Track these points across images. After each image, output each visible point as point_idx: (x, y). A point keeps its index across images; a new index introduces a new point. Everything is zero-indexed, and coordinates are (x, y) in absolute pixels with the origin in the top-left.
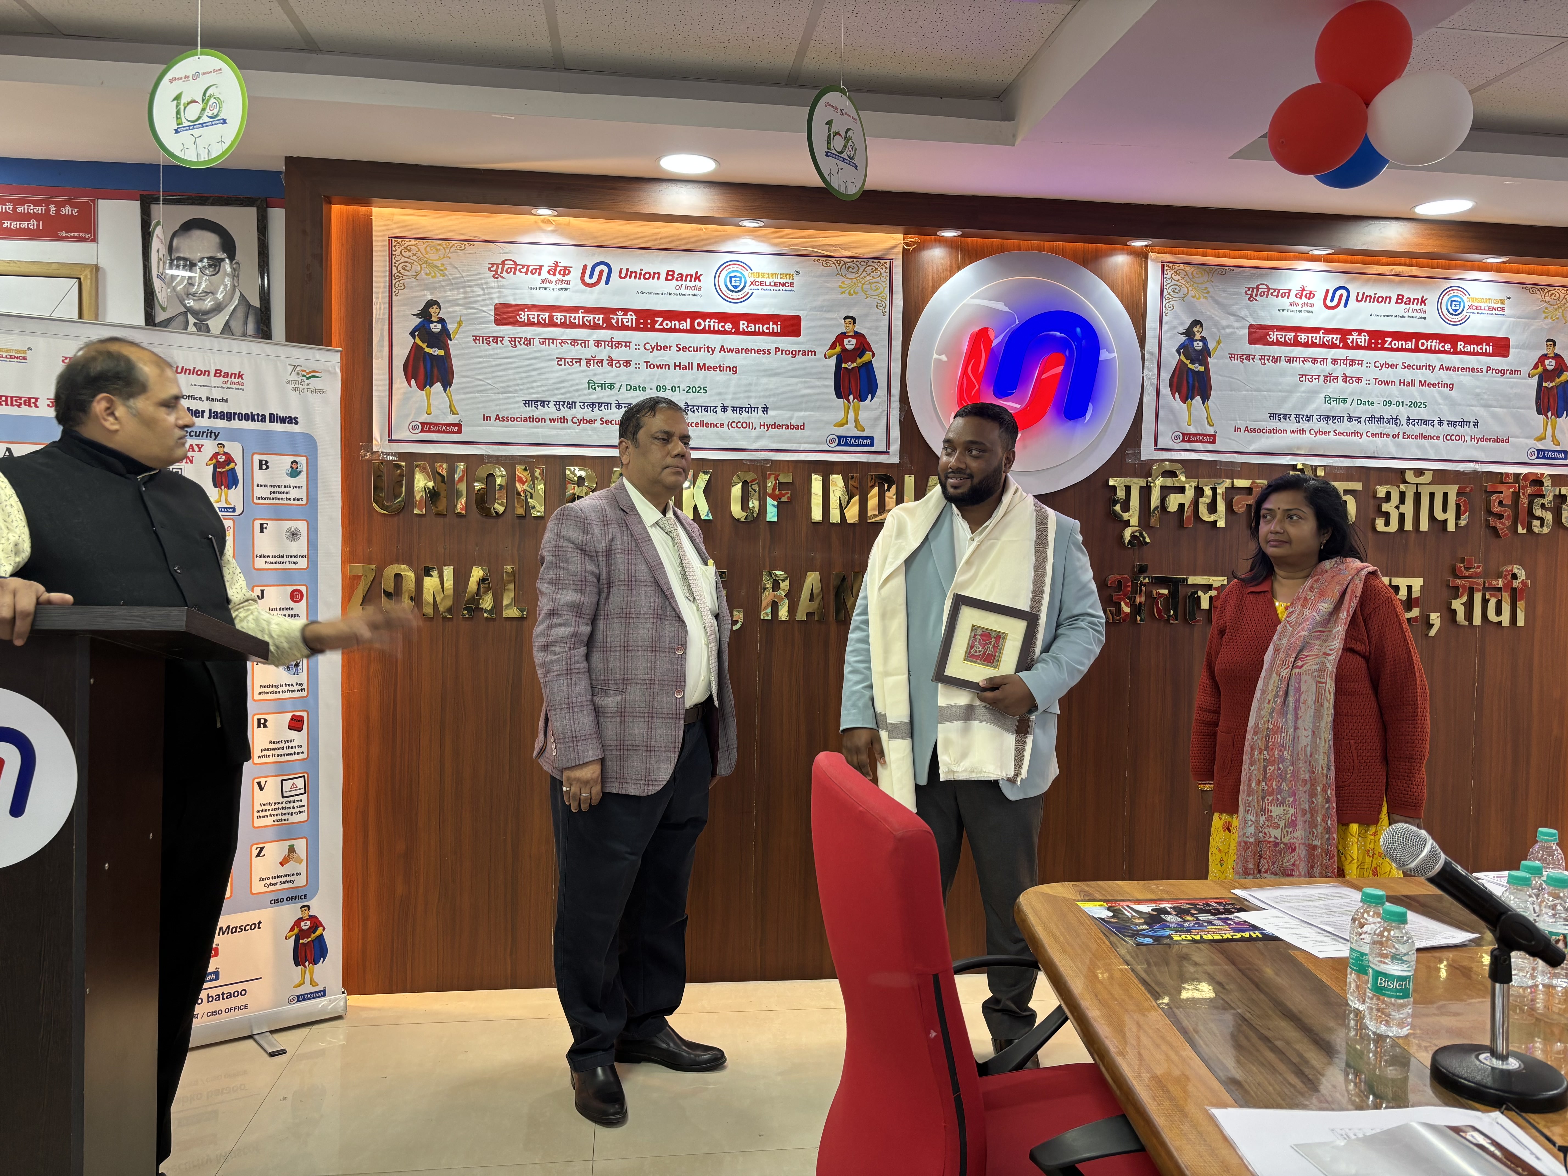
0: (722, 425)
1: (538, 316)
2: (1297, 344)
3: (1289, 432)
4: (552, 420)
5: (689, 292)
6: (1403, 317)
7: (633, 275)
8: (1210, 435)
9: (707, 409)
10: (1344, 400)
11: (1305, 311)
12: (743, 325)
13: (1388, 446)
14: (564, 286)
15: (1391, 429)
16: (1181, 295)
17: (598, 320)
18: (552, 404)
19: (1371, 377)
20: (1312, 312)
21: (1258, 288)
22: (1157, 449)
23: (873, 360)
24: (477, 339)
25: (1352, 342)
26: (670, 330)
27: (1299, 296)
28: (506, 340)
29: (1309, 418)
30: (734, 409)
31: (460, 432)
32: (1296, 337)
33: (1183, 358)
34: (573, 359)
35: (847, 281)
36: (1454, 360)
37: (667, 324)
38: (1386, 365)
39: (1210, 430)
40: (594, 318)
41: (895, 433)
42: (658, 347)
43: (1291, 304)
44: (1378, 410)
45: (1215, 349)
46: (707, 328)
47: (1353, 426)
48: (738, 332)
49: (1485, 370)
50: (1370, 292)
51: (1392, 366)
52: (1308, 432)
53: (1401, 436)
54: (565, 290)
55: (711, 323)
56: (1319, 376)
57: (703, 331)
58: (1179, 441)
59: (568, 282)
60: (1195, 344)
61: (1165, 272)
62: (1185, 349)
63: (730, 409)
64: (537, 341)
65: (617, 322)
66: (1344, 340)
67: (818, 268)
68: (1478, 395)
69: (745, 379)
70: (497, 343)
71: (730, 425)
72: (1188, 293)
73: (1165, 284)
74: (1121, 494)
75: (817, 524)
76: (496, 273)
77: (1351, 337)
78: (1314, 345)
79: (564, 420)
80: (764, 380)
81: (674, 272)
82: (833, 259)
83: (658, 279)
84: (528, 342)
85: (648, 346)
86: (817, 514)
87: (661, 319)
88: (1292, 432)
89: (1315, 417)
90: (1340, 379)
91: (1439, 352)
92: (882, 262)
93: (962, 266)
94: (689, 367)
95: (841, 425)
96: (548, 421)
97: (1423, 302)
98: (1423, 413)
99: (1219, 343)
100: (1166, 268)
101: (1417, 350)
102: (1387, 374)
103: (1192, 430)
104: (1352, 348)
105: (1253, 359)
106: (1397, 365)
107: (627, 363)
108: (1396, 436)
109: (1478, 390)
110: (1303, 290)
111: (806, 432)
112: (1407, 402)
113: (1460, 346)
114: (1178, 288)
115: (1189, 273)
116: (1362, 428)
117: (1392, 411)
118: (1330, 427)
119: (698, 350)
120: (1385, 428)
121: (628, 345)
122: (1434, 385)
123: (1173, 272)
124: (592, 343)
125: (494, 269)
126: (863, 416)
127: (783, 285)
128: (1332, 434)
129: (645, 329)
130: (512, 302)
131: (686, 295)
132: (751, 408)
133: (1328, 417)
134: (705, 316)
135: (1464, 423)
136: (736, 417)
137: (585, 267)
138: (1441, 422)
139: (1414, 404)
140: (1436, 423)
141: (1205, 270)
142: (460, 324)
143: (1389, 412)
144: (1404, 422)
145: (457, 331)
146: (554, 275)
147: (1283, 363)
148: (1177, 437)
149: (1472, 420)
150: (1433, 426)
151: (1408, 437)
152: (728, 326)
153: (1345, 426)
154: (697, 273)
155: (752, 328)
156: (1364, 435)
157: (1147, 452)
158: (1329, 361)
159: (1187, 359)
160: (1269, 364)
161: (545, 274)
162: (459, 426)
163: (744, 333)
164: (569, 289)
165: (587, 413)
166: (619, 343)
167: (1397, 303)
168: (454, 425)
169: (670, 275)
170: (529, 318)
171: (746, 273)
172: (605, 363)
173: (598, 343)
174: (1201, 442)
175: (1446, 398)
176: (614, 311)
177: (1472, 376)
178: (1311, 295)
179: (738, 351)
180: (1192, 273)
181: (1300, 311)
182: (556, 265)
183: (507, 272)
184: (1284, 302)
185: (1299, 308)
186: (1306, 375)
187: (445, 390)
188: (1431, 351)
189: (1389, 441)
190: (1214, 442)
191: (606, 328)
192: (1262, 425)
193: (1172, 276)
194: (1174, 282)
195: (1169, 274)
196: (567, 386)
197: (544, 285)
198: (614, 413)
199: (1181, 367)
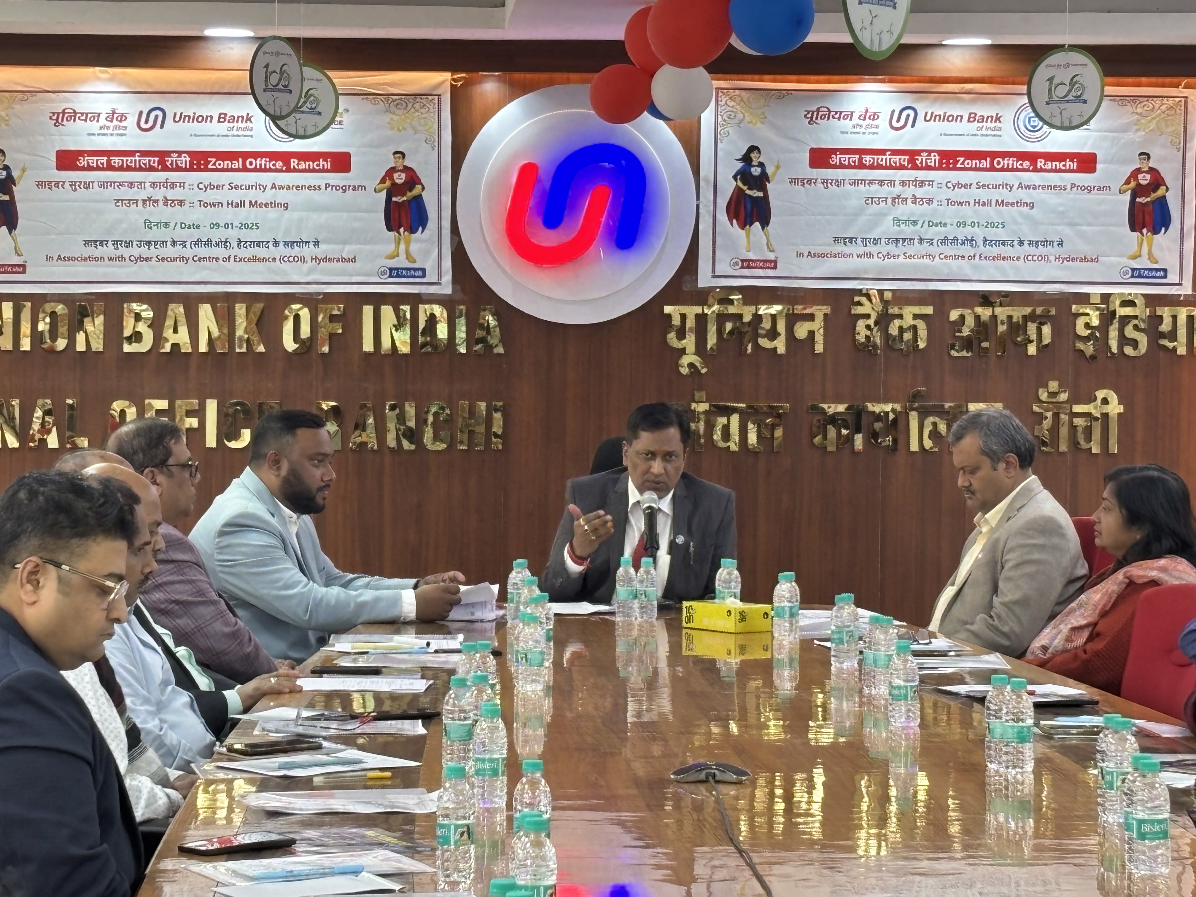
0: (274, 259)
1: (97, 160)
2: (861, 166)
3: (855, 256)
4: (110, 259)
5: (240, 133)
6: (976, 135)
7: (187, 119)
8: (770, 261)
9: (259, 244)
10: (915, 223)
11: (869, 133)
12: (294, 163)
13: (964, 268)
14: (121, 132)
15: (967, 251)
16: (736, 121)
17: (154, 162)
18: (110, 243)
19: (943, 197)
20: (877, 133)
21: (818, 110)
22: (714, 277)
23: (423, 194)
24: (39, 184)
25: (921, 163)
26: (223, 170)
27: (863, 117)
28: (67, 185)
29: (876, 241)
30: (286, 244)
31: (24, 272)
32: (860, 159)
33: (740, 184)
34: (130, 200)
35: (395, 118)
36: (1034, 178)
37: (220, 165)
38: (959, 185)
39: (771, 256)
40: (150, 161)
41: (447, 263)
42: (212, 186)
43: (854, 127)
44: (951, 232)
45: (774, 174)
46: (258, 167)
47: (925, 248)
48: (289, 170)
49: (1069, 187)
50: (939, 111)
51: (965, 186)
52: (875, 256)
53: (977, 257)
54: (122, 135)
55: (262, 162)
56: (887, 198)
57: (255, 170)
58: (737, 267)
59: (125, 128)
60: (753, 169)
61: (720, 99)
62: (744, 175)
63: (281, 244)
64: (96, 184)
65: (172, 164)
66: (912, 161)
67: (367, 105)
68: (1062, 213)
69: (296, 215)
70: (58, 187)
71: (283, 259)
72: (743, 119)
73: (720, 110)
74: (676, 321)
75: (369, 354)
76: (57, 121)
77: (920, 158)
78: (880, 167)
79: (122, 258)
80: (314, 216)
81: (226, 115)
82: (381, 97)
83: (211, 121)
84: (87, 186)
85: (201, 186)
86: (368, 346)
87: (214, 160)
88: (859, 256)
89: (883, 240)
90: (909, 201)
91: (1017, 170)
92: (430, 98)
93: (511, 100)
94: (242, 204)
95: (392, 257)
96: (106, 259)
97: (998, 119)
98: (1001, 234)
99: (778, 167)
100: (720, 94)
101: (992, 169)
102: (959, 194)
103: (751, 256)
104: (921, 168)
105: (814, 183)
106: (971, 185)
107: (181, 202)
108: (971, 258)
109: (1061, 209)
110: (867, 111)
111: (357, 265)
112: (983, 222)
113: (1040, 163)
114: (733, 115)
115: (745, 99)
116: (934, 250)
117: (968, 231)
118: (900, 249)
119: (249, 188)
120: (959, 249)
121: (182, 185)
122: (1012, 204)
123: (728, 98)
124: (148, 185)
125: (55, 117)
126: (414, 248)
128: (902, 256)
129: (199, 170)
130: (72, 148)
131: (238, 136)
132: (303, 242)
133: (897, 240)
134: (256, 155)
135: (1046, 243)
136: (288, 252)
137: (141, 113)
138: (1021, 243)
139: (992, 225)
140: (1016, 243)
141: (761, 95)
142: (24, 170)
143: (962, 233)
144: (980, 242)
145: (21, 177)
146: (112, 121)
147: (847, 186)
148: (736, 264)
149: (1056, 239)
150: (1013, 246)
151: (985, 258)
152: (279, 164)
153: (916, 248)
154: (248, 114)
155: (302, 166)
156: (937, 258)
157: (704, 280)
158: (897, 183)
159: (744, 184)
160: (833, 188)
161: (103, 121)
162: (24, 266)
163: (295, 170)
164: (125, 135)
165: (144, 251)
166: (173, 184)
167: (969, 121)
168: (19, 266)
169: (222, 118)
170: (88, 163)
172: (161, 203)
173: (153, 184)
174: (761, 268)
175: (1026, 217)
176: (168, 153)
177: (1056, 194)
178: (875, 116)
179: (289, 188)
180: (748, 99)
181: (864, 133)
182: (114, 113)
183: (67, 120)
184: (847, 124)
185: (863, 130)
186: (872, 198)
187: (10, 233)
188: (1008, 170)
189: (964, 263)
190: (775, 267)
191: (162, 170)
192: (826, 250)
193: (728, 102)
194: (728, 109)
195: (724, 100)
196: (125, 226)
197: (102, 132)
198: (169, 251)
199: (738, 193)
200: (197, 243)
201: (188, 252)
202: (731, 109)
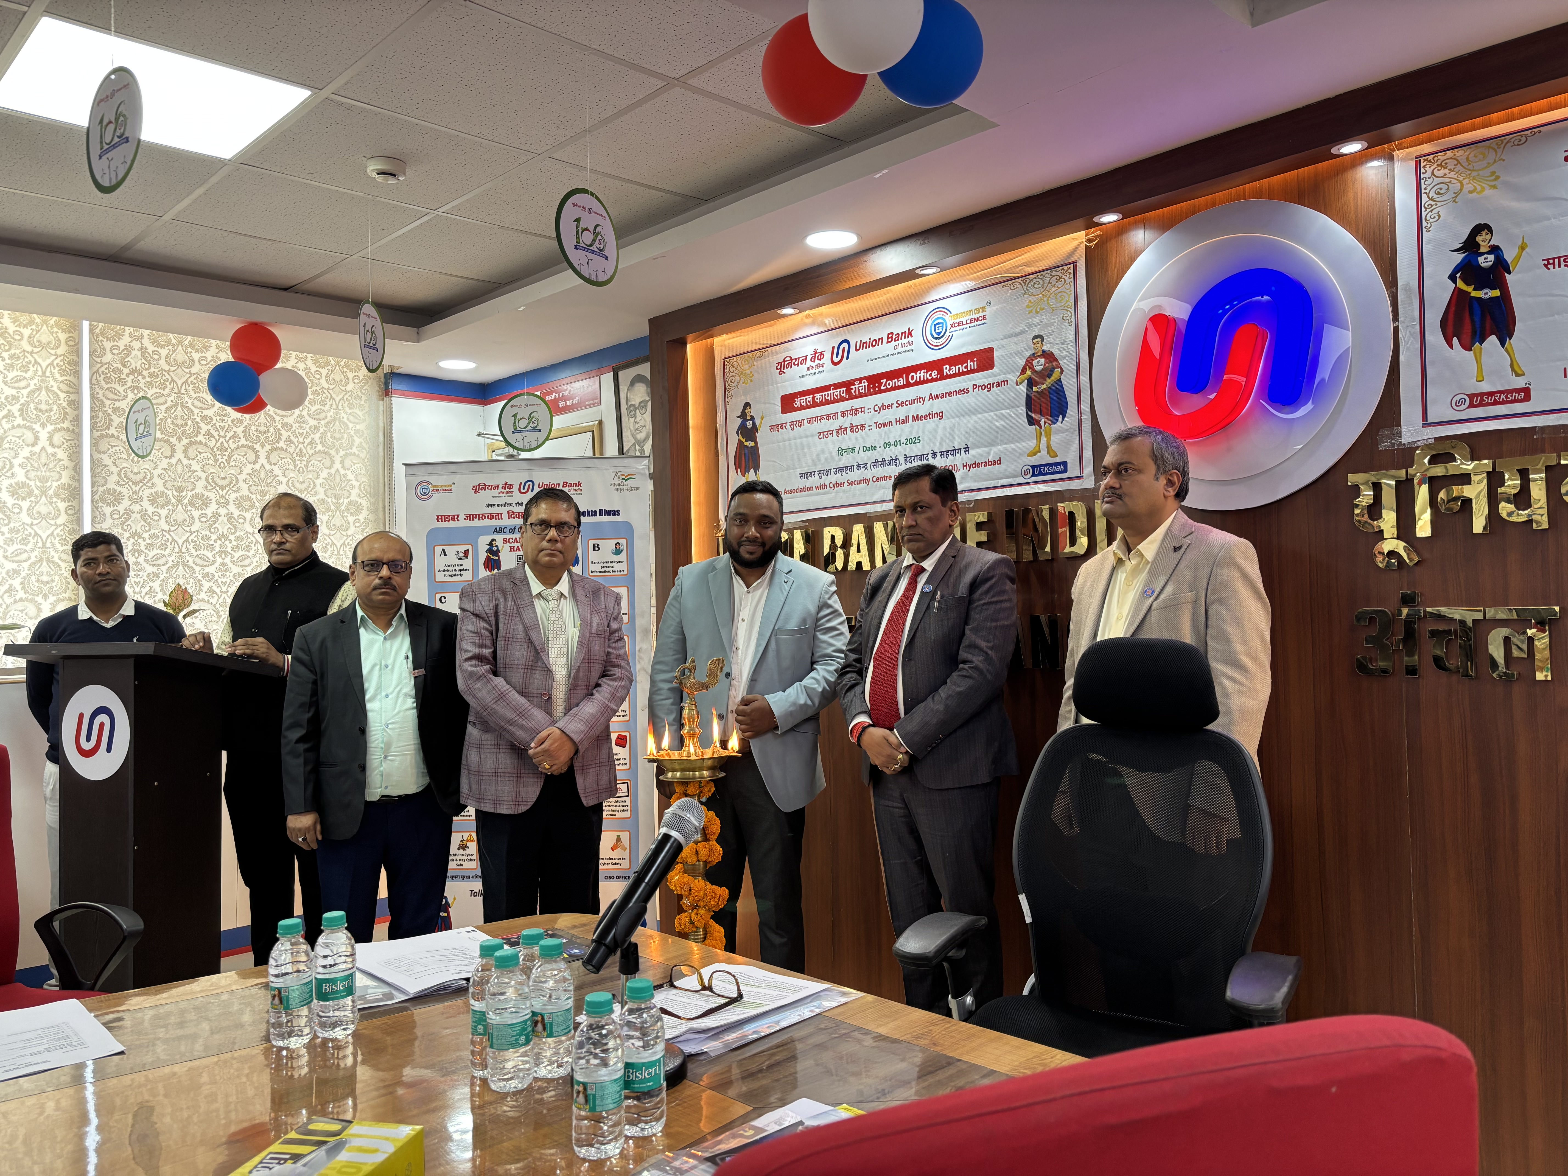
1: (805, 399)
4: (817, 488)
5: (904, 349)
7: (865, 345)
8: (1518, 391)
12: (946, 369)
14: (822, 369)
16: (1449, 195)
17: (842, 392)
18: (816, 474)
22: (1426, 424)
23: (1062, 378)
24: (772, 428)
26: (892, 389)
28: (788, 426)
30: (943, 454)
34: (828, 432)
35: (1033, 299)
37: (889, 384)
39: (1519, 383)
40: (840, 391)
42: (883, 407)
45: (1518, 258)
46: (918, 380)
48: (943, 377)
54: (822, 372)
55: (921, 374)
57: (917, 383)
58: (1462, 407)
59: (824, 365)
60: (1481, 259)
61: (1422, 170)
63: (938, 455)
64: (805, 421)
65: (855, 391)
67: (1007, 293)
69: (949, 423)
70: (782, 428)
72: (1461, 190)
73: (1423, 186)
74: (1365, 496)
76: (781, 371)
79: (825, 486)
80: (963, 421)
81: (892, 333)
82: (1019, 280)
83: (882, 343)
84: (800, 423)
85: (876, 408)
87: (884, 381)
92: (1065, 268)
94: (906, 420)
95: (1034, 454)
96: (815, 489)
100: (1422, 164)
107: (863, 426)
111: (1002, 466)
114: (1445, 187)
115: (1463, 160)
119: (912, 402)
121: (863, 409)
123: (1435, 165)
124: (839, 415)
125: (779, 367)
126: (1055, 440)
127: (976, 320)
129: (874, 392)
130: (791, 392)
131: (902, 352)
134: (916, 368)
137: (833, 349)
141: (1489, 147)
142: (762, 418)
145: (761, 424)
146: (814, 361)
148: (1461, 402)
152: (935, 374)
154: (909, 329)
155: (954, 370)
157: (1411, 432)
159: (1468, 284)
161: (809, 362)
163: (948, 377)
164: (825, 371)
165: (839, 477)
166: (857, 410)
169: (891, 337)
170: (800, 403)
171: (947, 318)
172: (849, 429)
173: (843, 414)
174: (1504, 403)
179: (943, 396)
180: (1467, 159)
182: (815, 353)
183: (787, 368)
190: (1527, 399)
191: (848, 399)
193: (1436, 172)
194: (1437, 180)
195: (1429, 170)
196: (825, 456)
197: (809, 372)
198: (855, 475)
199: (1459, 299)
200: (876, 463)
201: (869, 474)
202: (1441, 180)
